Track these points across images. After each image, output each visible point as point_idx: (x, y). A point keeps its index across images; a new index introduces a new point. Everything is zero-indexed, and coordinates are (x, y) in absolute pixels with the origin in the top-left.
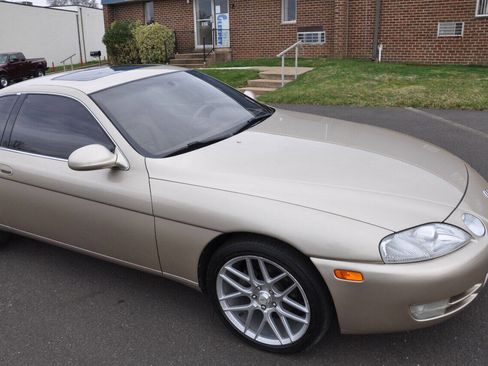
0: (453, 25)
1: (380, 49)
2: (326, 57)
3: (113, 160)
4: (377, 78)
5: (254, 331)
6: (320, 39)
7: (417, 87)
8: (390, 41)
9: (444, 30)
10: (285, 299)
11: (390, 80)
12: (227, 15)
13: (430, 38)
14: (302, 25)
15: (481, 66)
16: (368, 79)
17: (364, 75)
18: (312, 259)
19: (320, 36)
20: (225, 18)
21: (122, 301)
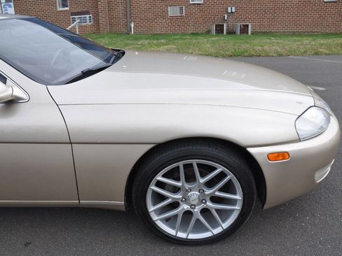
0: (177, 8)
1: (132, 26)
2: (94, 33)
3: (9, 92)
4: (139, 43)
5: (185, 231)
6: (88, 21)
7: (169, 46)
8: (138, 20)
9: (173, 11)
10: (217, 193)
11: (149, 44)
12: (12, 4)
13: (164, 17)
14: (73, 11)
15: (198, 34)
16: (134, 44)
17: (129, 42)
18: (249, 149)
19: (88, 18)
20: (10, 6)
21: (29, 244)
